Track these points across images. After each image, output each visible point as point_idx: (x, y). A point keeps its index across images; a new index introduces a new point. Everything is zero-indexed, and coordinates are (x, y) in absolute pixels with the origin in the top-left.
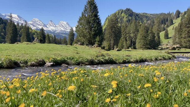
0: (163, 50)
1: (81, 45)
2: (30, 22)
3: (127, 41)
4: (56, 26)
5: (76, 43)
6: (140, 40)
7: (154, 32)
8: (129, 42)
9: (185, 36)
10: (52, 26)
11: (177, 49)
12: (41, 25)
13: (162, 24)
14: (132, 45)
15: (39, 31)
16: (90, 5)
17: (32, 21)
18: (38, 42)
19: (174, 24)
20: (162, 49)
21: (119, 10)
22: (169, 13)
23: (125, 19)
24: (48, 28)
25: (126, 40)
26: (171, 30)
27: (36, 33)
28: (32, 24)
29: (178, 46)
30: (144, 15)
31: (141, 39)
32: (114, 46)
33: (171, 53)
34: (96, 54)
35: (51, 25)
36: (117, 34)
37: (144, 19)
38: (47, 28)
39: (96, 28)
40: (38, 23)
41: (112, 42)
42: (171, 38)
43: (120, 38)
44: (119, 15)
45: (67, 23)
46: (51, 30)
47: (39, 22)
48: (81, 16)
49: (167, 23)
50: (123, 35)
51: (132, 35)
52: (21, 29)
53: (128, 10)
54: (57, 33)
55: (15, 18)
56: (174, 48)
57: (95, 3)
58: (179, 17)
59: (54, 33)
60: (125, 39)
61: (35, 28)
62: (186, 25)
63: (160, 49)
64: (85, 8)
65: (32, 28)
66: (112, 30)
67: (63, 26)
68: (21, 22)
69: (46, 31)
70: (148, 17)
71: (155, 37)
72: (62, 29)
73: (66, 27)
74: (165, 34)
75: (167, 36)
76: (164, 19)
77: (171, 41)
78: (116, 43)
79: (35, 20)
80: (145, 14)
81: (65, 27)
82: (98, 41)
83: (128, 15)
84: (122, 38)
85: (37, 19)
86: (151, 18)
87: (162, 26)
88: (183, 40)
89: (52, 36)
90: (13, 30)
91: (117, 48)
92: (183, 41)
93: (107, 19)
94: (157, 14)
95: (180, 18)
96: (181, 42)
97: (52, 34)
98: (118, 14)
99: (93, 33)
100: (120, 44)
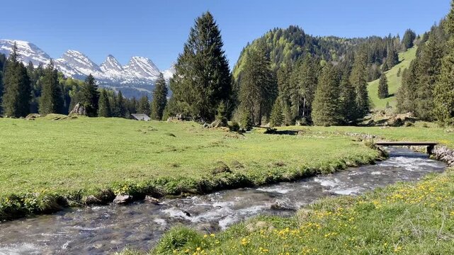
0: (373, 125)
1: (183, 119)
2: (60, 60)
3: (291, 106)
4: (123, 69)
5: (172, 115)
6: (321, 104)
7: (354, 85)
8: (295, 108)
9: (424, 94)
10: (112, 68)
11: (406, 123)
12: (85, 67)
13: (374, 62)
14: (302, 114)
15: (80, 82)
16: (203, 28)
17: (65, 57)
18: (82, 114)
19: (400, 62)
20: (371, 124)
21: (272, 30)
22: (390, 36)
23: (287, 52)
24: (103, 72)
25: (289, 104)
26: (394, 78)
27: (74, 87)
28: (63, 65)
29: (408, 115)
30: (332, 42)
31: (323, 101)
32: (260, 117)
33: (378, 146)
34: (212, 168)
35: (110, 67)
36: (268, 88)
37: (331, 50)
38: (101, 73)
39: (218, 80)
40: (79, 61)
41: (257, 108)
42: (393, 95)
43: (275, 97)
44: (272, 42)
45: (150, 61)
46: (112, 79)
47: (82, 60)
48: (182, 52)
49: (384, 61)
50: (282, 91)
51: (302, 92)
52: (37, 76)
53: (294, 30)
54: (125, 85)
55: (24, 50)
56: (399, 120)
57: (214, 24)
58: (411, 45)
59: (117, 85)
60: (287, 100)
61: (72, 73)
62: (427, 68)
63: (367, 122)
64: (192, 35)
65: (64, 72)
66: (255, 79)
67: (139, 69)
68: (37, 59)
69: (100, 80)
70: (340, 45)
71: (355, 95)
72: (138, 74)
73: (147, 69)
74: (380, 87)
75: (384, 92)
76: (378, 53)
77: (393, 102)
78: (266, 110)
79: (71, 54)
80: (333, 40)
81: (145, 70)
82: (223, 114)
83: (292, 42)
84: (279, 97)
85: (75, 52)
86: (347, 48)
87: (374, 67)
88: (419, 103)
89: (114, 93)
90: (19, 81)
91: (268, 121)
92: (420, 105)
93: (244, 51)
94: (361, 40)
95: (415, 48)
96: (416, 106)
97: (114, 88)
98: (271, 40)
99: (210, 92)
100: (274, 114)
